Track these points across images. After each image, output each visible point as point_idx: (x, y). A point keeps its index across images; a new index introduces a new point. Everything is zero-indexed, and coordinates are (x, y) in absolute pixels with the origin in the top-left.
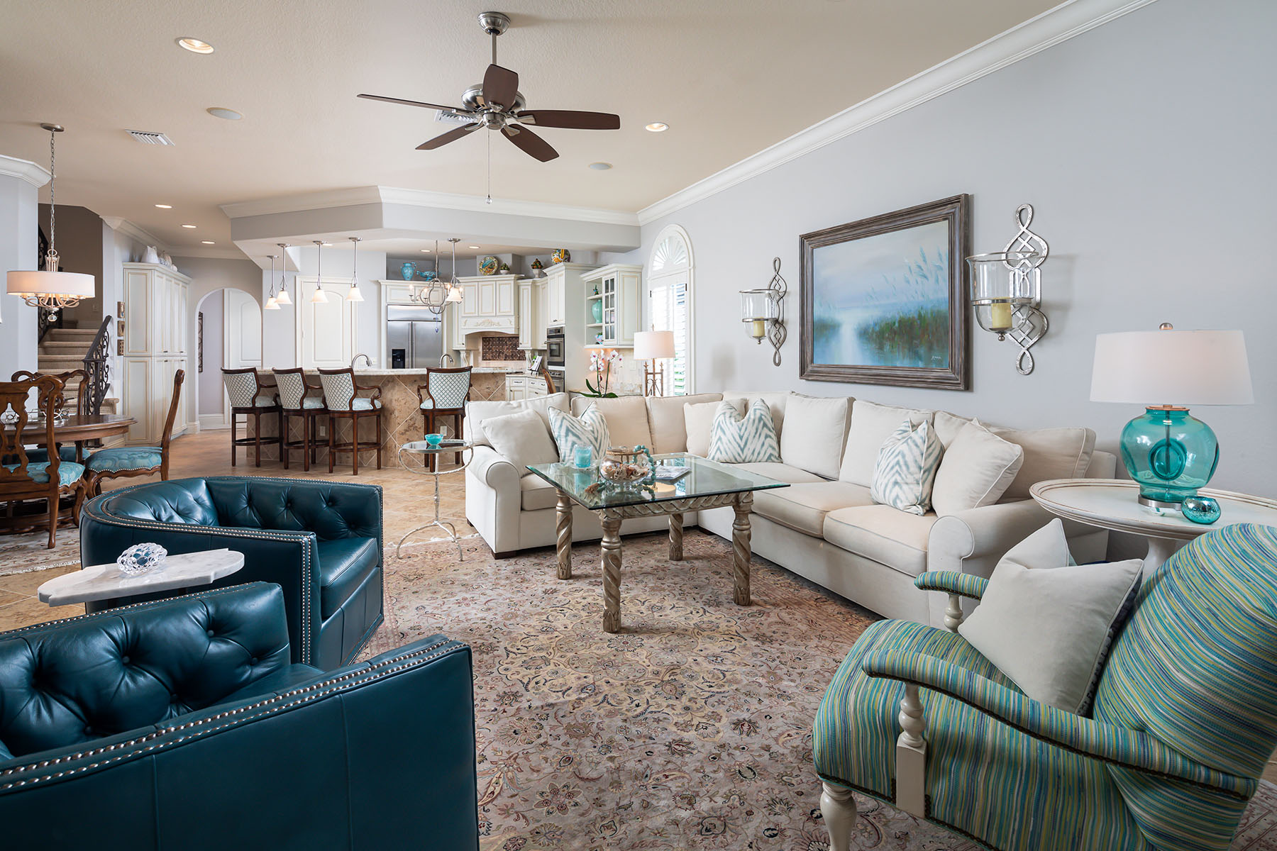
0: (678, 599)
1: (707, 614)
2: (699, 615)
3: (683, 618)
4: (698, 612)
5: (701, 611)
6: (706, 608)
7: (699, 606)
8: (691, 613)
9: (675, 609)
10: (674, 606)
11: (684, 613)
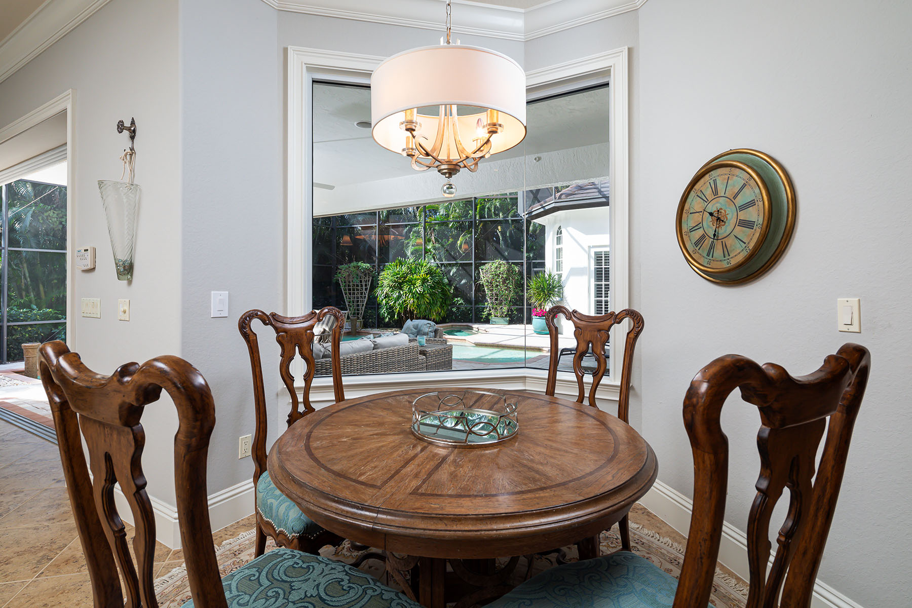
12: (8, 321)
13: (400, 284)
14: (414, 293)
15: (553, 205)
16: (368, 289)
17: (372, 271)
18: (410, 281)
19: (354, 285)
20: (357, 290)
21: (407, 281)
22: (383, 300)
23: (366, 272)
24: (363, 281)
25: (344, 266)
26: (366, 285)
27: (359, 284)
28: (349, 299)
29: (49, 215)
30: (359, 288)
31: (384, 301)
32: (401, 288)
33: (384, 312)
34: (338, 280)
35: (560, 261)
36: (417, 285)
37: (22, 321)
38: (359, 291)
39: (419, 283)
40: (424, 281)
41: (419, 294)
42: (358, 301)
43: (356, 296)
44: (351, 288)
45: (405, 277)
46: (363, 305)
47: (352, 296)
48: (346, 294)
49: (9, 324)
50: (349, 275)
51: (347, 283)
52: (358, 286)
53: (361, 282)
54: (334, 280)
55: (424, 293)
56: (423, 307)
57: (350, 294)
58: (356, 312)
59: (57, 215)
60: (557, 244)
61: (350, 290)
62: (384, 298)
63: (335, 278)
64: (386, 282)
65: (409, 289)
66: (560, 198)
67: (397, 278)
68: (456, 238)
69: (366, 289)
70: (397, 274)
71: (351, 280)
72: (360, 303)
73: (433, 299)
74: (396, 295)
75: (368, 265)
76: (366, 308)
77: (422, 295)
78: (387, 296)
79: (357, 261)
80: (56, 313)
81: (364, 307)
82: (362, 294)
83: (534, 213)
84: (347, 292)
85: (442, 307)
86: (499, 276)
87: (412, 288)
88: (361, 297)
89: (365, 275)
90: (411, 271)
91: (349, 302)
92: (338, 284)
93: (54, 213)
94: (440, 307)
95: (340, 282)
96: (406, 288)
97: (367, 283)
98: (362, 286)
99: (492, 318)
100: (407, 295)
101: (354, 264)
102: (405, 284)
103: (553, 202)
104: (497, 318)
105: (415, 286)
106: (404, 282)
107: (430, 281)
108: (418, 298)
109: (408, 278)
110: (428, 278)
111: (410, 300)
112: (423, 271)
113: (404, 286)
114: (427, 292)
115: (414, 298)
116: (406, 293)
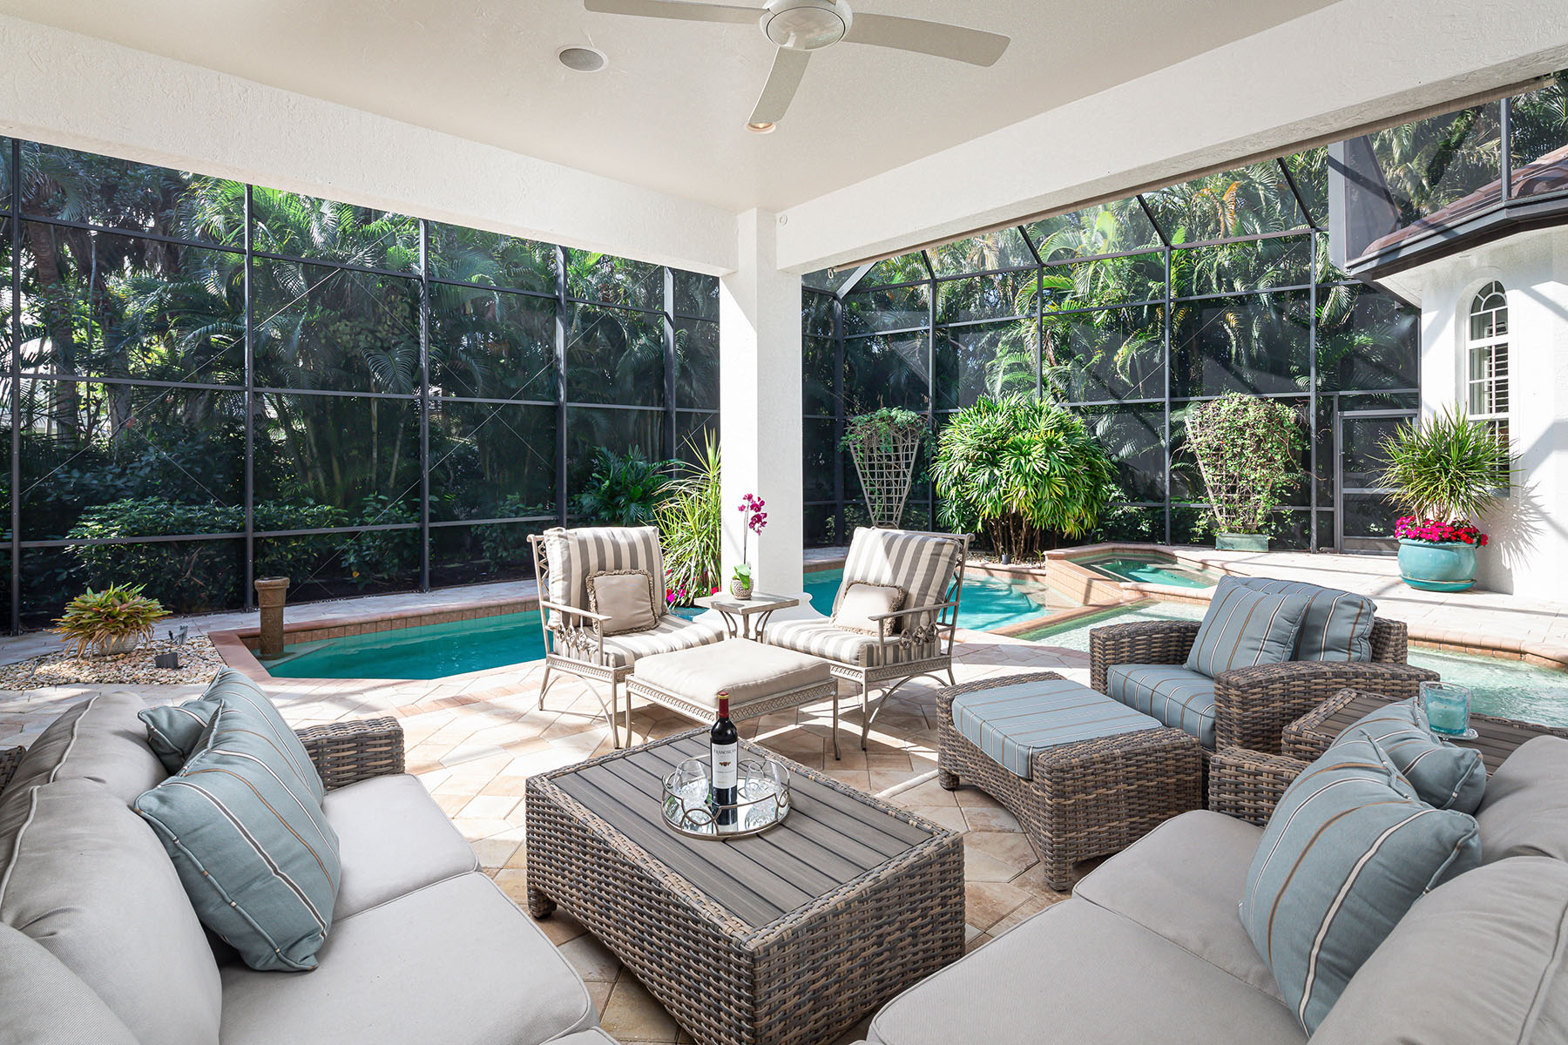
12: (257, 528)
13: (994, 453)
14: (1028, 474)
15: (1502, 216)
16: (912, 465)
17: (922, 427)
18: (1017, 447)
19: (881, 456)
20: (889, 467)
21: (1009, 446)
22: (949, 489)
23: (905, 431)
24: (900, 449)
25: (859, 420)
26: (907, 458)
27: (892, 453)
28: (871, 485)
29: (338, 330)
30: (892, 463)
31: (953, 491)
32: (995, 463)
33: (952, 517)
34: (849, 447)
35: (1480, 385)
36: (1034, 455)
37: (281, 528)
38: (893, 470)
39: (1038, 451)
40: (1051, 446)
41: (1038, 475)
42: (889, 491)
43: (885, 479)
44: (876, 462)
45: (1005, 438)
46: (900, 499)
47: (876, 479)
48: (864, 475)
49: (258, 535)
50: (870, 437)
51: (867, 452)
52: (889, 458)
53: (896, 449)
54: (840, 448)
55: (1052, 474)
56: (1048, 505)
57: (873, 475)
58: (886, 513)
59: (352, 328)
60: (1472, 339)
61: (872, 467)
62: (954, 485)
63: (842, 444)
64: (959, 449)
65: (1015, 464)
66: (1527, 189)
67: (986, 439)
68: (1111, 348)
69: (908, 466)
70: (985, 433)
71: (874, 446)
72: (894, 496)
73: (1071, 489)
74: (983, 477)
75: (913, 414)
76: (906, 504)
77: (1046, 478)
78: (961, 479)
79: (890, 406)
80: (338, 514)
81: (902, 505)
82: (898, 475)
83: (1404, 253)
84: (867, 471)
85: (1088, 505)
86: (1241, 431)
87: (1023, 462)
88: (896, 482)
89: (905, 435)
90: (1016, 423)
91: (872, 493)
92: (847, 456)
93: (346, 325)
94: (1084, 507)
95: (852, 451)
96: (1008, 462)
97: (910, 452)
98: (898, 458)
99: (1223, 535)
100: (1011, 479)
101: (884, 411)
102: (1006, 453)
103: (1503, 205)
104: (1235, 535)
105: (1031, 458)
106: (1002, 449)
107: (1065, 446)
108: (1036, 486)
109: (1011, 439)
110: (1060, 440)
111: (1019, 490)
112: (1044, 424)
113: (1002, 458)
114: (1057, 471)
115: (1027, 486)
116: (1007, 473)
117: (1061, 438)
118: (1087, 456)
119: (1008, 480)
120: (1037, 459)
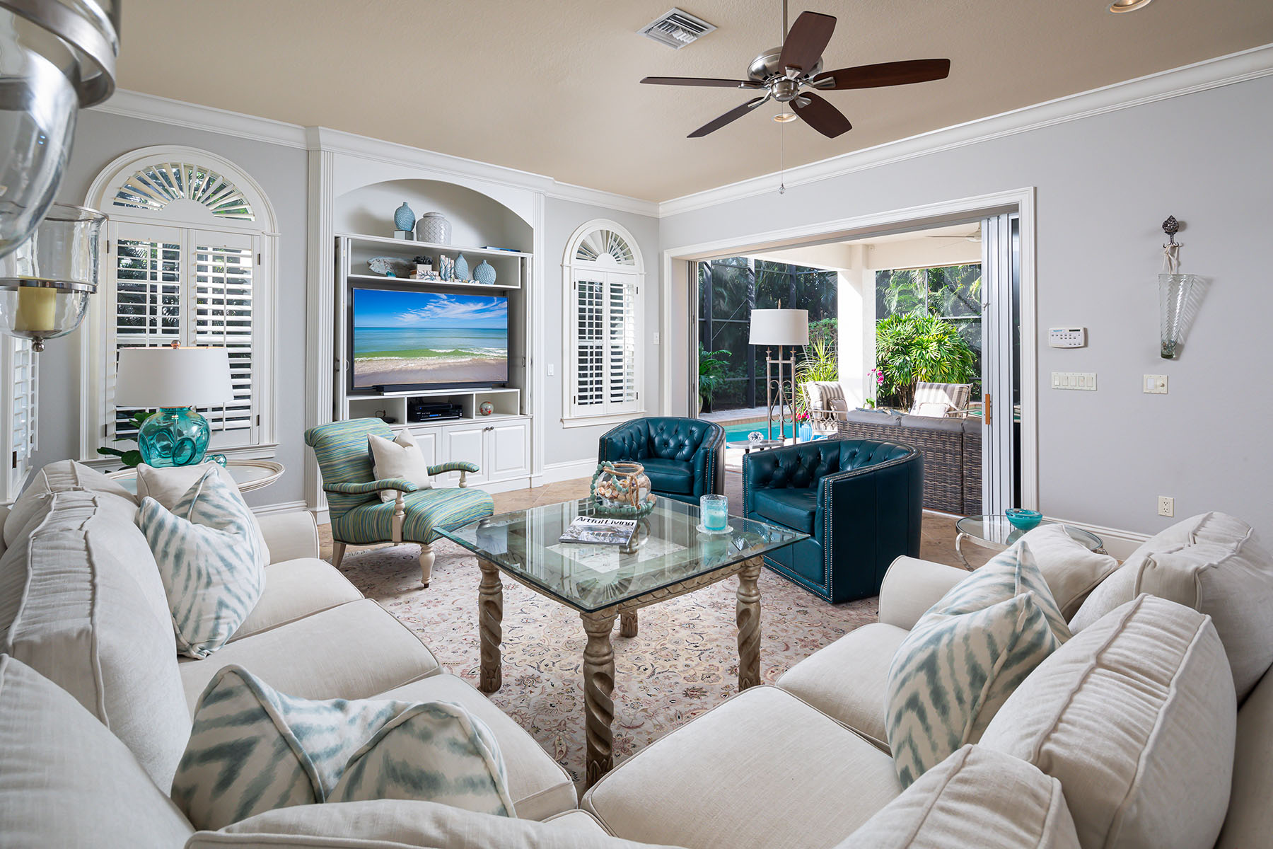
0: (573, 681)
1: (536, 666)
2: (545, 662)
3: (562, 656)
4: (547, 665)
5: (542, 667)
6: (536, 673)
7: (545, 676)
8: (554, 663)
9: (574, 666)
10: (575, 670)
11: (562, 662)
13: (906, 347)
14: (927, 360)
18: (920, 344)
21: (915, 343)
32: (906, 353)
36: (931, 348)
39: (933, 346)
40: (940, 343)
41: (934, 360)
45: (912, 339)
55: (942, 360)
64: (883, 344)
65: (919, 354)
67: (900, 339)
70: (900, 335)
73: (952, 369)
74: (899, 361)
77: (938, 362)
78: (884, 362)
87: (924, 352)
90: (917, 330)
96: (915, 353)
100: (917, 363)
101: (825, 321)
102: (914, 348)
105: (929, 351)
106: (911, 344)
107: (949, 343)
108: (932, 367)
109: (916, 339)
110: (946, 340)
111: (922, 370)
112: (934, 330)
113: (911, 351)
114: (945, 358)
115: (926, 366)
116: (915, 359)
117: (946, 339)
118: (961, 349)
119: (915, 363)
120: (933, 351)
